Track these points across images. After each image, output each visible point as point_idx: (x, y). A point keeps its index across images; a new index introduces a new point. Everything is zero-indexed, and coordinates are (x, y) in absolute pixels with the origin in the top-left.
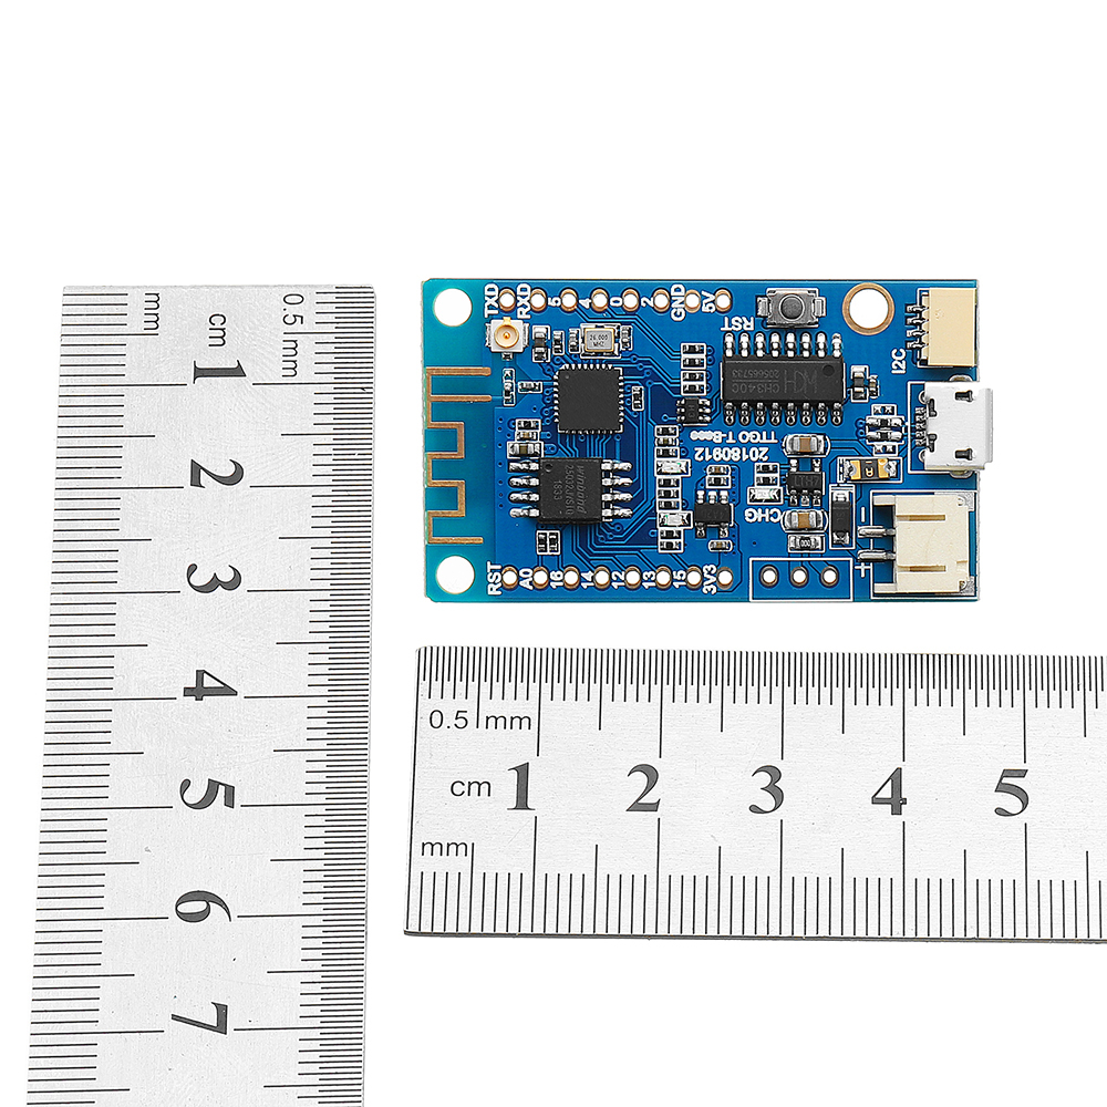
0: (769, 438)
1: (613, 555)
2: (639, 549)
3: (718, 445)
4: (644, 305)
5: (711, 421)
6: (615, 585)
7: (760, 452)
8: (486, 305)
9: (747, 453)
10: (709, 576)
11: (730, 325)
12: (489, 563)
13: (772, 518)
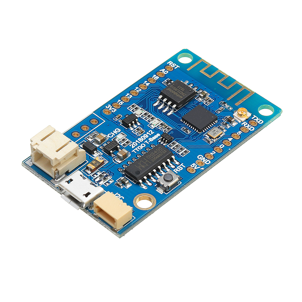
0: (135, 151)
1: (146, 94)
2: (141, 100)
3: (148, 138)
4: (213, 152)
5: (158, 141)
6: (137, 88)
7: (134, 146)
8: (257, 118)
9: (137, 143)
10: (112, 109)
11: (181, 166)
12: (179, 67)
13: (111, 134)
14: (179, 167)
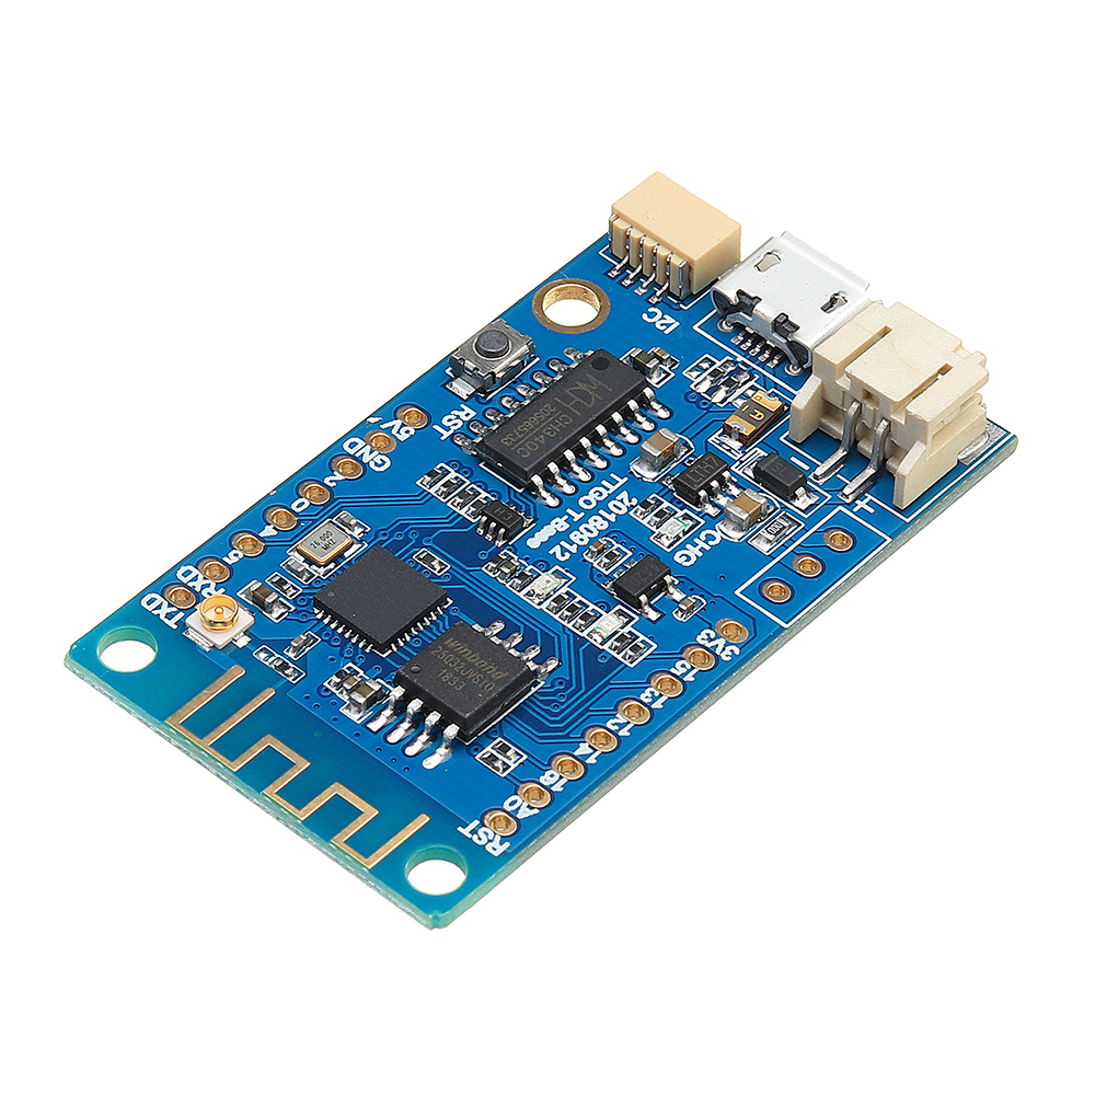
0: (614, 482)
1: (587, 710)
2: (608, 683)
3: (569, 531)
4: (334, 484)
5: (535, 518)
6: (624, 732)
7: (622, 501)
8: (162, 617)
9: (610, 512)
10: (713, 643)
11: (447, 429)
12: (460, 829)
13: (710, 543)
14: (455, 425)
